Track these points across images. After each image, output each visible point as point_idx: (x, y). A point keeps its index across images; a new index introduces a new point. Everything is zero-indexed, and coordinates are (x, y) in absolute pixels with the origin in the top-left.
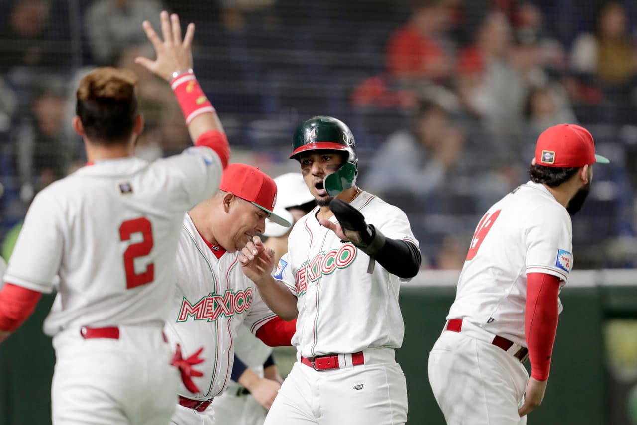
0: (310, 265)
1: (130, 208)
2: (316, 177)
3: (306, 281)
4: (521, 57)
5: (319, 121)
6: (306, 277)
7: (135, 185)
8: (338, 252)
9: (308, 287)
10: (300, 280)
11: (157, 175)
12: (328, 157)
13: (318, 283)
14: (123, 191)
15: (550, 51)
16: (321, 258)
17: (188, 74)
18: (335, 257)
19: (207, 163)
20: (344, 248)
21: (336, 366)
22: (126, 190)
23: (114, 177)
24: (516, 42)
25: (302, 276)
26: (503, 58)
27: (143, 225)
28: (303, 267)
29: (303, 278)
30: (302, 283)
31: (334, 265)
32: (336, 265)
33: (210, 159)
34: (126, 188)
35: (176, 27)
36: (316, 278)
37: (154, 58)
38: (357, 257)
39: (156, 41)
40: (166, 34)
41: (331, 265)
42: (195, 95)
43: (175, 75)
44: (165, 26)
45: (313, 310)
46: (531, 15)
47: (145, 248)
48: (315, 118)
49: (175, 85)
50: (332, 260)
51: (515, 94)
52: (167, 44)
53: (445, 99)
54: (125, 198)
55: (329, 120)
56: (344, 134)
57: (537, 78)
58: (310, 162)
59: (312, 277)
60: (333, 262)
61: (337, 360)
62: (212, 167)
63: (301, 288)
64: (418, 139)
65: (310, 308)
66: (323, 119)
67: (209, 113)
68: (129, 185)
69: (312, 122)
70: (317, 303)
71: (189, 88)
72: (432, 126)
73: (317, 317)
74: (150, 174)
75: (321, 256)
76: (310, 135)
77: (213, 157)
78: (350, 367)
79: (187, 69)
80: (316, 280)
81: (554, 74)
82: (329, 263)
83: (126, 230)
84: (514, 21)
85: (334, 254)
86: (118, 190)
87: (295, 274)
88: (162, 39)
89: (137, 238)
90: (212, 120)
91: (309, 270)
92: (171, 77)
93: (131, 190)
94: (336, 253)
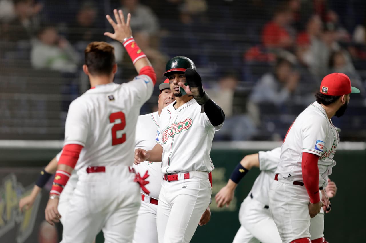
0: (169, 128)
1: (114, 107)
2: (175, 85)
3: (167, 137)
4: (327, 37)
5: (179, 58)
6: (167, 135)
7: (116, 96)
8: (183, 122)
9: (168, 139)
10: (165, 136)
11: (125, 90)
12: (182, 76)
13: (173, 138)
14: (110, 100)
15: (342, 34)
16: (175, 125)
17: (131, 39)
18: (182, 125)
19: (146, 83)
20: (187, 120)
21: (176, 179)
22: (112, 99)
23: (106, 93)
24: (325, 29)
25: (166, 134)
26: (319, 37)
27: (121, 115)
28: (166, 130)
29: (166, 136)
30: (166, 138)
31: (181, 129)
32: (182, 129)
33: (147, 81)
34: (112, 98)
35: (122, 16)
36: (172, 135)
37: (113, 32)
38: (192, 125)
39: (113, 24)
40: (118, 20)
41: (180, 129)
42: (136, 49)
43: (125, 40)
44: (116, 16)
45: (169, 150)
46: (333, 16)
47: (121, 126)
48: (177, 57)
49: (125, 45)
50: (180, 126)
51: (325, 55)
52: (119, 25)
53: (291, 58)
54: (111, 103)
55: (184, 58)
56: (191, 65)
57: (335, 47)
58: (173, 78)
59: (170, 134)
60: (181, 127)
61: (177, 176)
62: (149, 84)
63: (165, 140)
64: (276, 77)
65: (168, 150)
66: (181, 57)
67: (144, 57)
68: (112, 96)
69: (176, 59)
70: (172, 147)
71: (132, 46)
72: (283, 71)
73: (170, 154)
74: (122, 90)
75: (175, 124)
76: (174, 65)
77: (149, 80)
78: (183, 180)
79: (130, 37)
80: (172, 136)
81: (344, 45)
82: (179, 128)
83: (112, 117)
84: (324, 19)
85: (181, 123)
86: (108, 99)
87: (162, 134)
88: (116, 23)
89: (118, 121)
90: (146, 61)
91: (169, 131)
92: (124, 41)
93: (114, 99)
94: (182, 123)
